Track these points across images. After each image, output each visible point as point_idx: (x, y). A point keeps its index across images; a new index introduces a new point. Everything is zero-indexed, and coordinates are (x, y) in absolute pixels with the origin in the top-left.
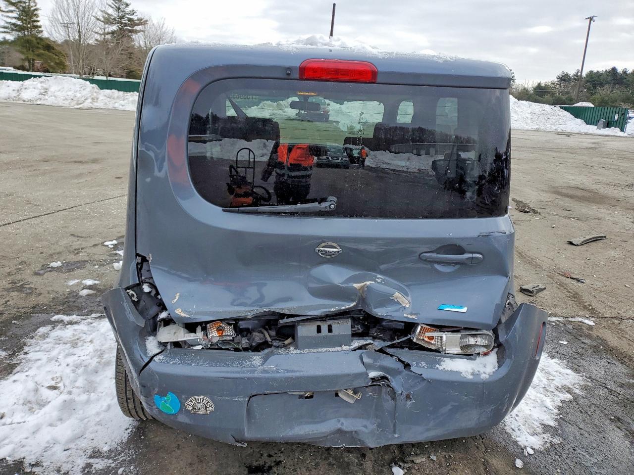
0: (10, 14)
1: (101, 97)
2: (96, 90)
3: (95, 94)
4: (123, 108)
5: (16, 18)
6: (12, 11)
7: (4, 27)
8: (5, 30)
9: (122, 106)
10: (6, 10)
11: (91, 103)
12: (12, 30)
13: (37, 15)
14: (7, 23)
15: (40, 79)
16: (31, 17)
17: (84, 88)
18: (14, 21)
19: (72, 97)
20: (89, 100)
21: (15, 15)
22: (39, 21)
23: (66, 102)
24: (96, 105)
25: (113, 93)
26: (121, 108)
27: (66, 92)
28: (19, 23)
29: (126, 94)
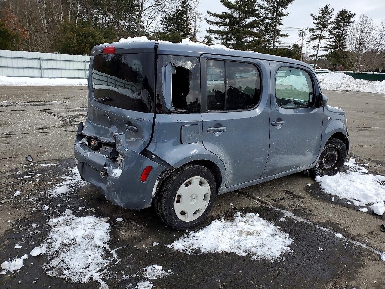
0: (331, 40)
1: (353, 84)
2: (351, 80)
3: (349, 82)
4: (364, 91)
5: (333, 42)
6: (331, 38)
7: (325, 48)
8: (326, 49)
9: (364, 89)
10: (329, 38)
11: (345, 87)
12: (330, 48)
13: (345, 39)
14: (327, 45)
15: (322, 74)
16: (342, 40)
17: (344, 78)
18: (331, 43)
19: (335, 84)
20: (345, 86)
21: (333, 40)
22: (345, 42)
23: (330, 87)
24: (348, 88)
25: (361, 81)
26: (363, 90)
27: (333, 81)
28: (334, 44)
29: (370, 82)
